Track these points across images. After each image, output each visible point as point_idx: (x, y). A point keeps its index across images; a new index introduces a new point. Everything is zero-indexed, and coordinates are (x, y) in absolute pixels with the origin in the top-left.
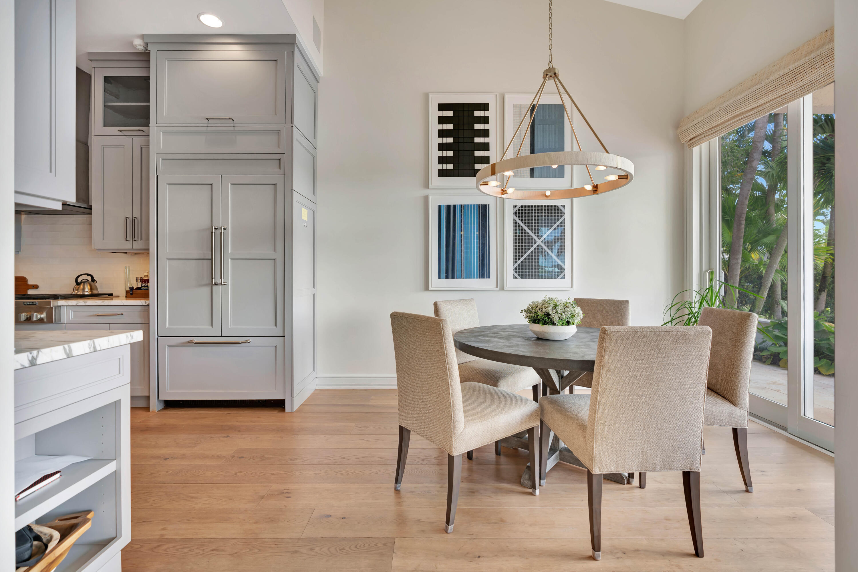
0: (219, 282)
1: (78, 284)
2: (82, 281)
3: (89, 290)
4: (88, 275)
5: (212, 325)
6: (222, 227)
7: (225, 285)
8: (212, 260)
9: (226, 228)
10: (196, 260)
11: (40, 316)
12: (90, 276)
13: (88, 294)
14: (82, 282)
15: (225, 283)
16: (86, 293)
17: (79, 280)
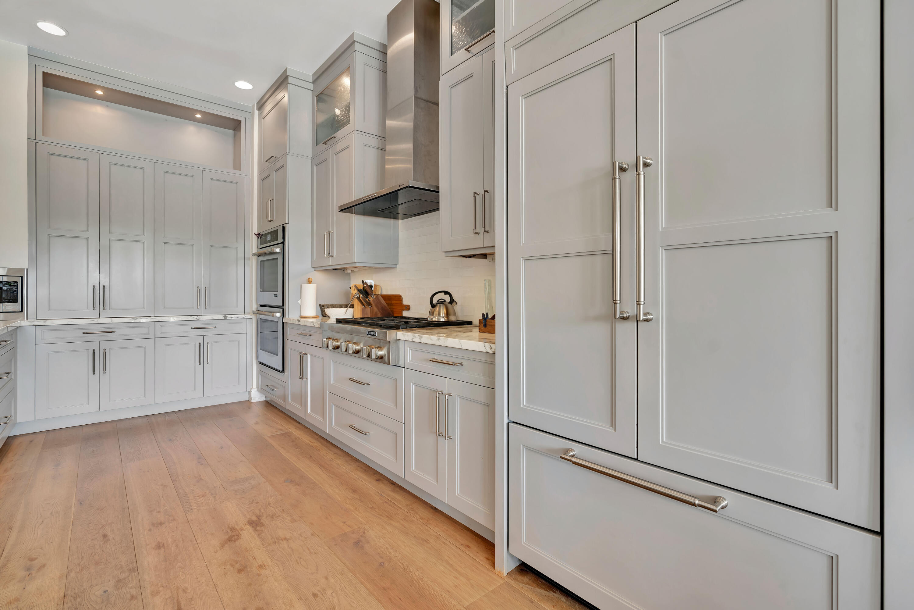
0: (631, 311)
1: (433, 306)
2: (438, 301)
3: (444, 315)
4: (446, 293)
5: (613, 424)
6: (641, 158)
7: (647, 320)
8: (613, 253)
9: (651, 162)
10: (587, 257)
11: (378, 353)
12: (448, 295)
13: (444, 320)
14: (438, 303)
15: (649, 317)
16: (442, 320)
17: (435, 301)
